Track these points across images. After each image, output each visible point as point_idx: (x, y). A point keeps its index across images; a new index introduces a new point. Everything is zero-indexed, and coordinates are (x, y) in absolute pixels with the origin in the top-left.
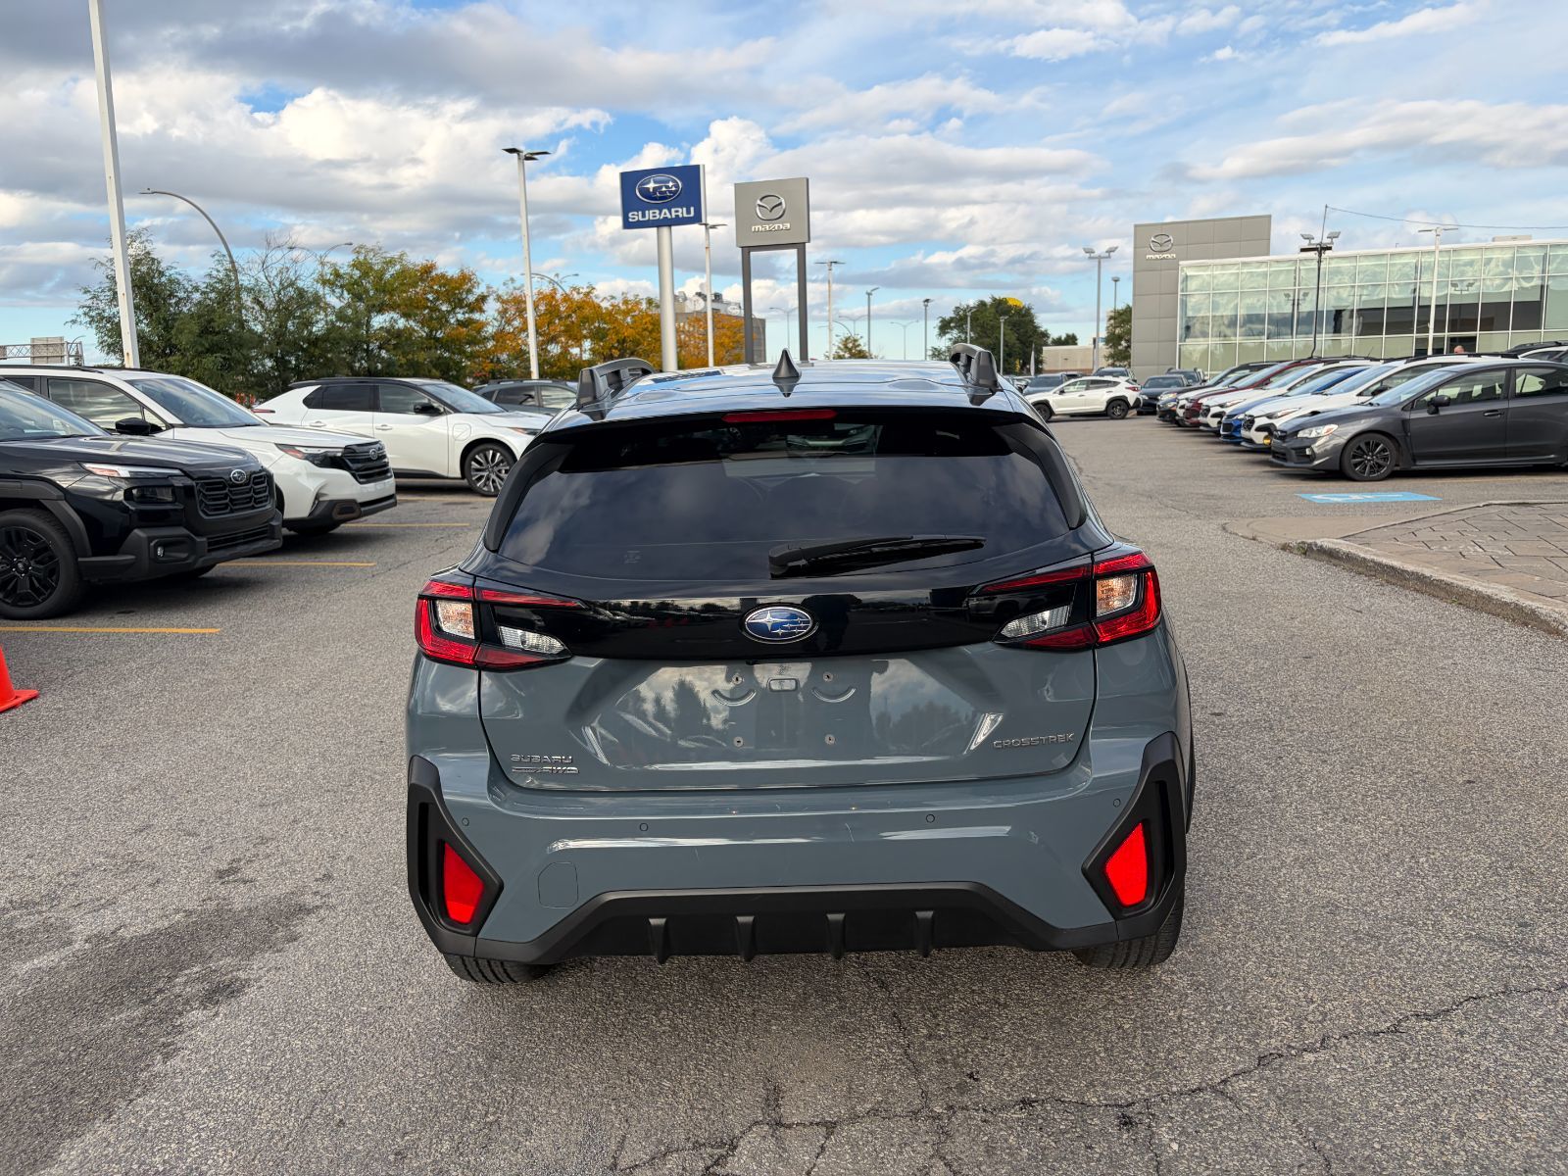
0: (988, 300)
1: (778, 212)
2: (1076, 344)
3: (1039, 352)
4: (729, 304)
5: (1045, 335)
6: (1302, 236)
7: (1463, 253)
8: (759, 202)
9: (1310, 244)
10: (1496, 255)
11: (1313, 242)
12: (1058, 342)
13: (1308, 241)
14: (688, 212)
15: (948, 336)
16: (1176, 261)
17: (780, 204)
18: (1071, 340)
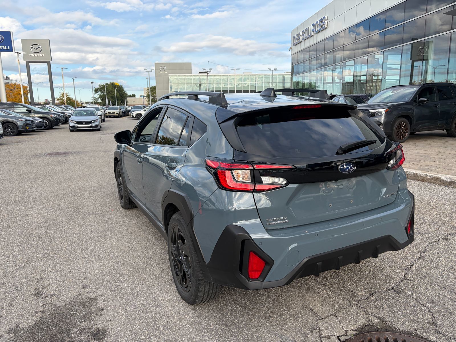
0: (109, 83)
1: (39, 50)
2: (135, 97)
3: (126, 99)
4: (12, 80)
5: (127, 94)
6: (203, 69)
7: (231, 76)
8: (31, 46)
9: (205, 71)
10: (237, 77)
11: (206, 71)
12: (130, 96)
13: (204, 70)
14: (7, 48)
15: (97, 94)
16: (168, 74)
17: (40, 47)
18: (134, 96)
